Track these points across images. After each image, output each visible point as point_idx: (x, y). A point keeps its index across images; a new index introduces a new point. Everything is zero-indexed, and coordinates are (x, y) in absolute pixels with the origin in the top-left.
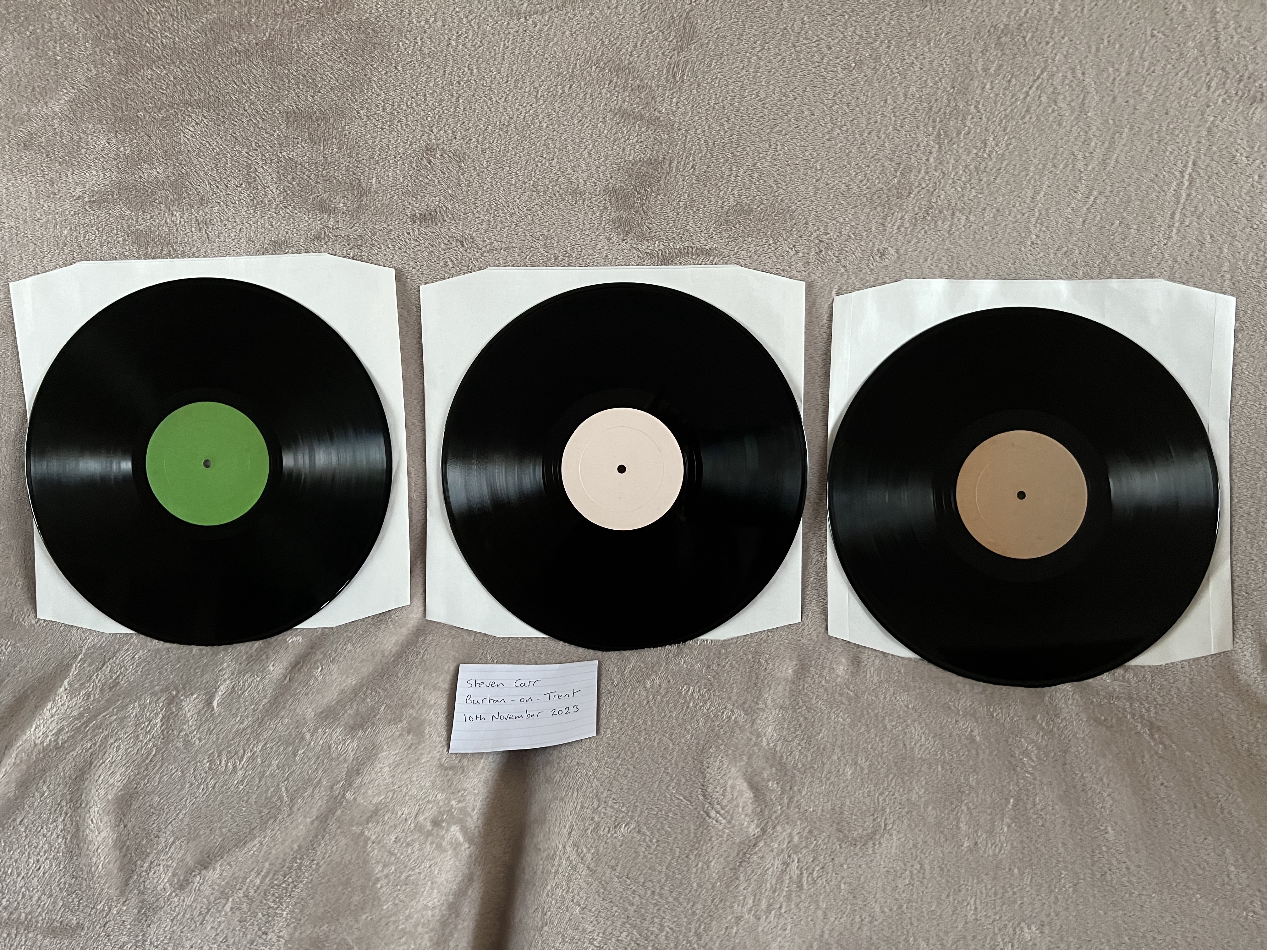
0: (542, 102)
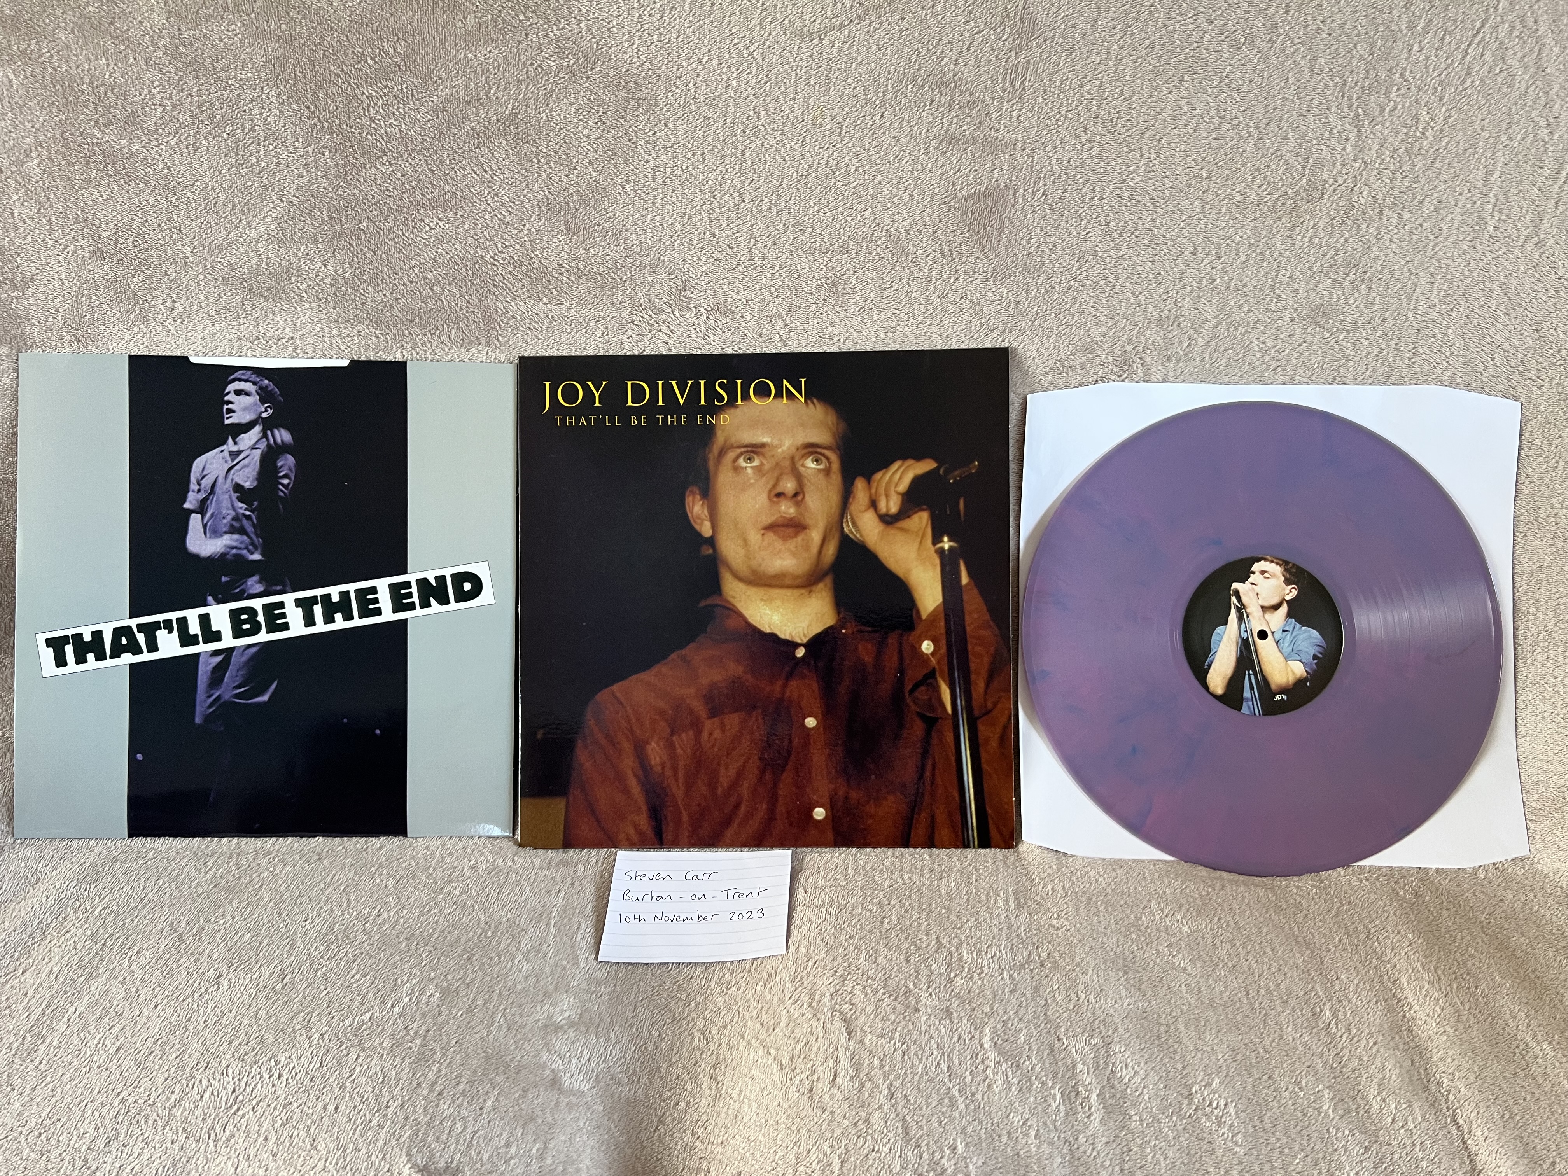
0: (847, 139)
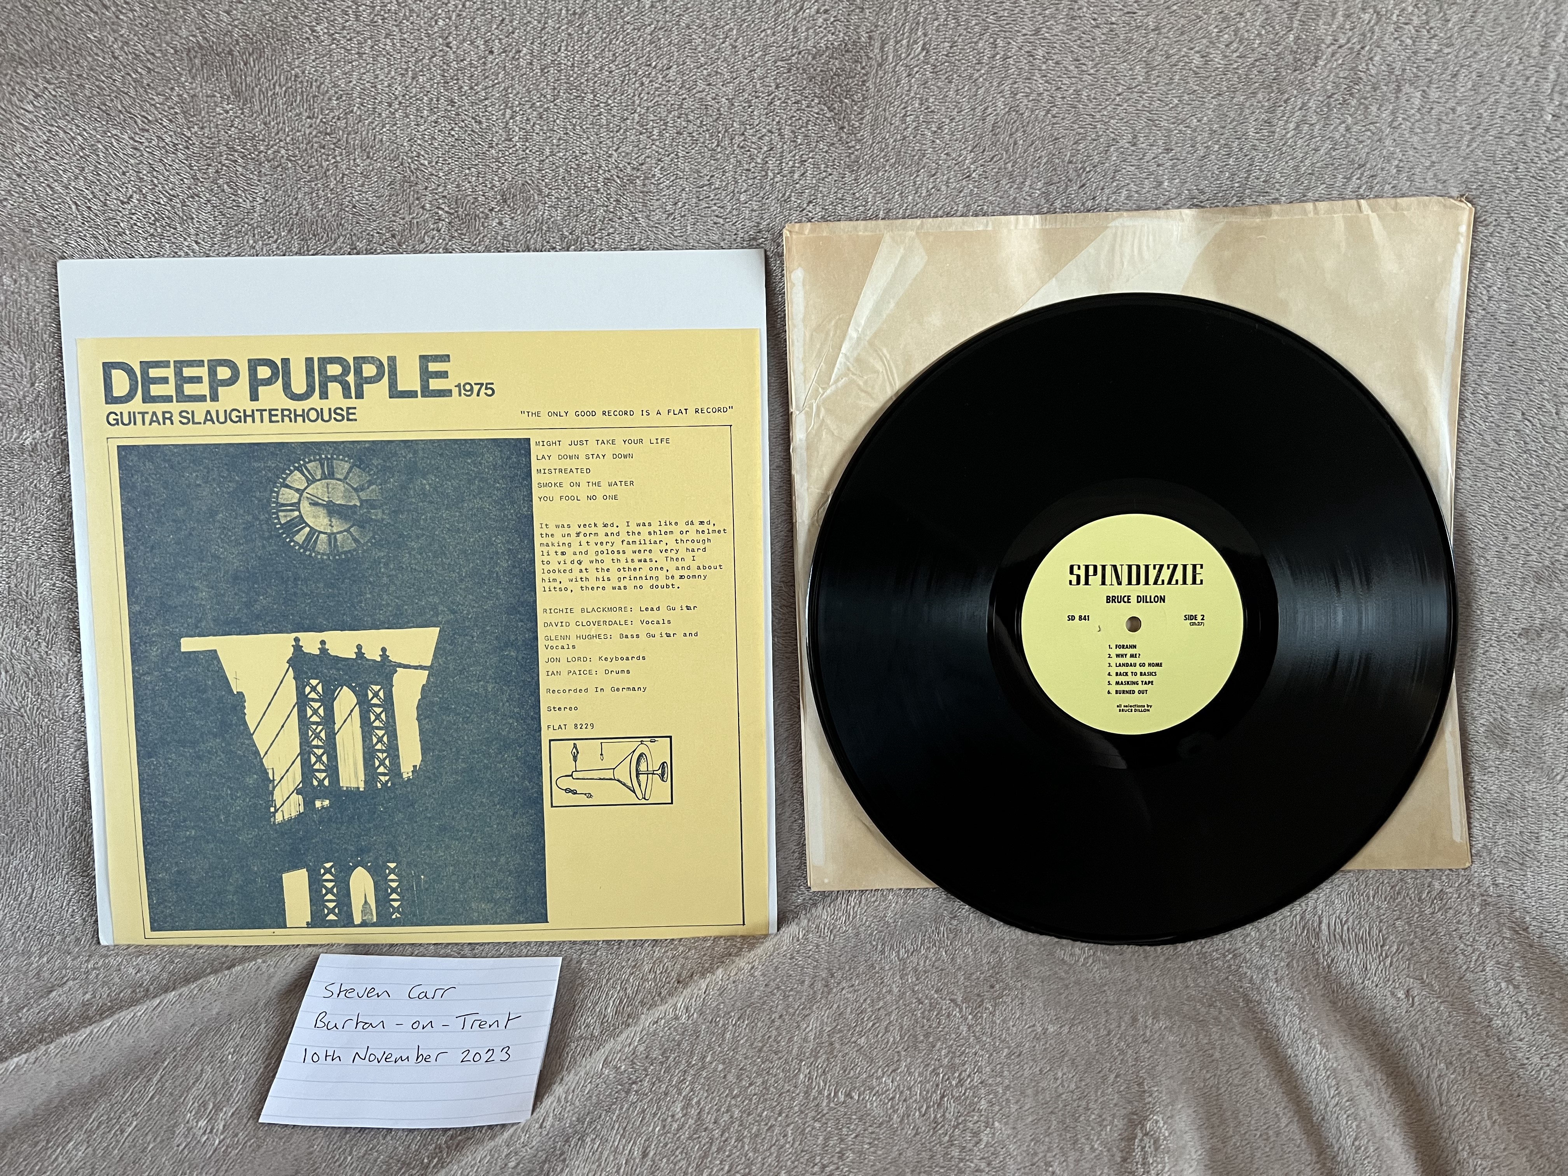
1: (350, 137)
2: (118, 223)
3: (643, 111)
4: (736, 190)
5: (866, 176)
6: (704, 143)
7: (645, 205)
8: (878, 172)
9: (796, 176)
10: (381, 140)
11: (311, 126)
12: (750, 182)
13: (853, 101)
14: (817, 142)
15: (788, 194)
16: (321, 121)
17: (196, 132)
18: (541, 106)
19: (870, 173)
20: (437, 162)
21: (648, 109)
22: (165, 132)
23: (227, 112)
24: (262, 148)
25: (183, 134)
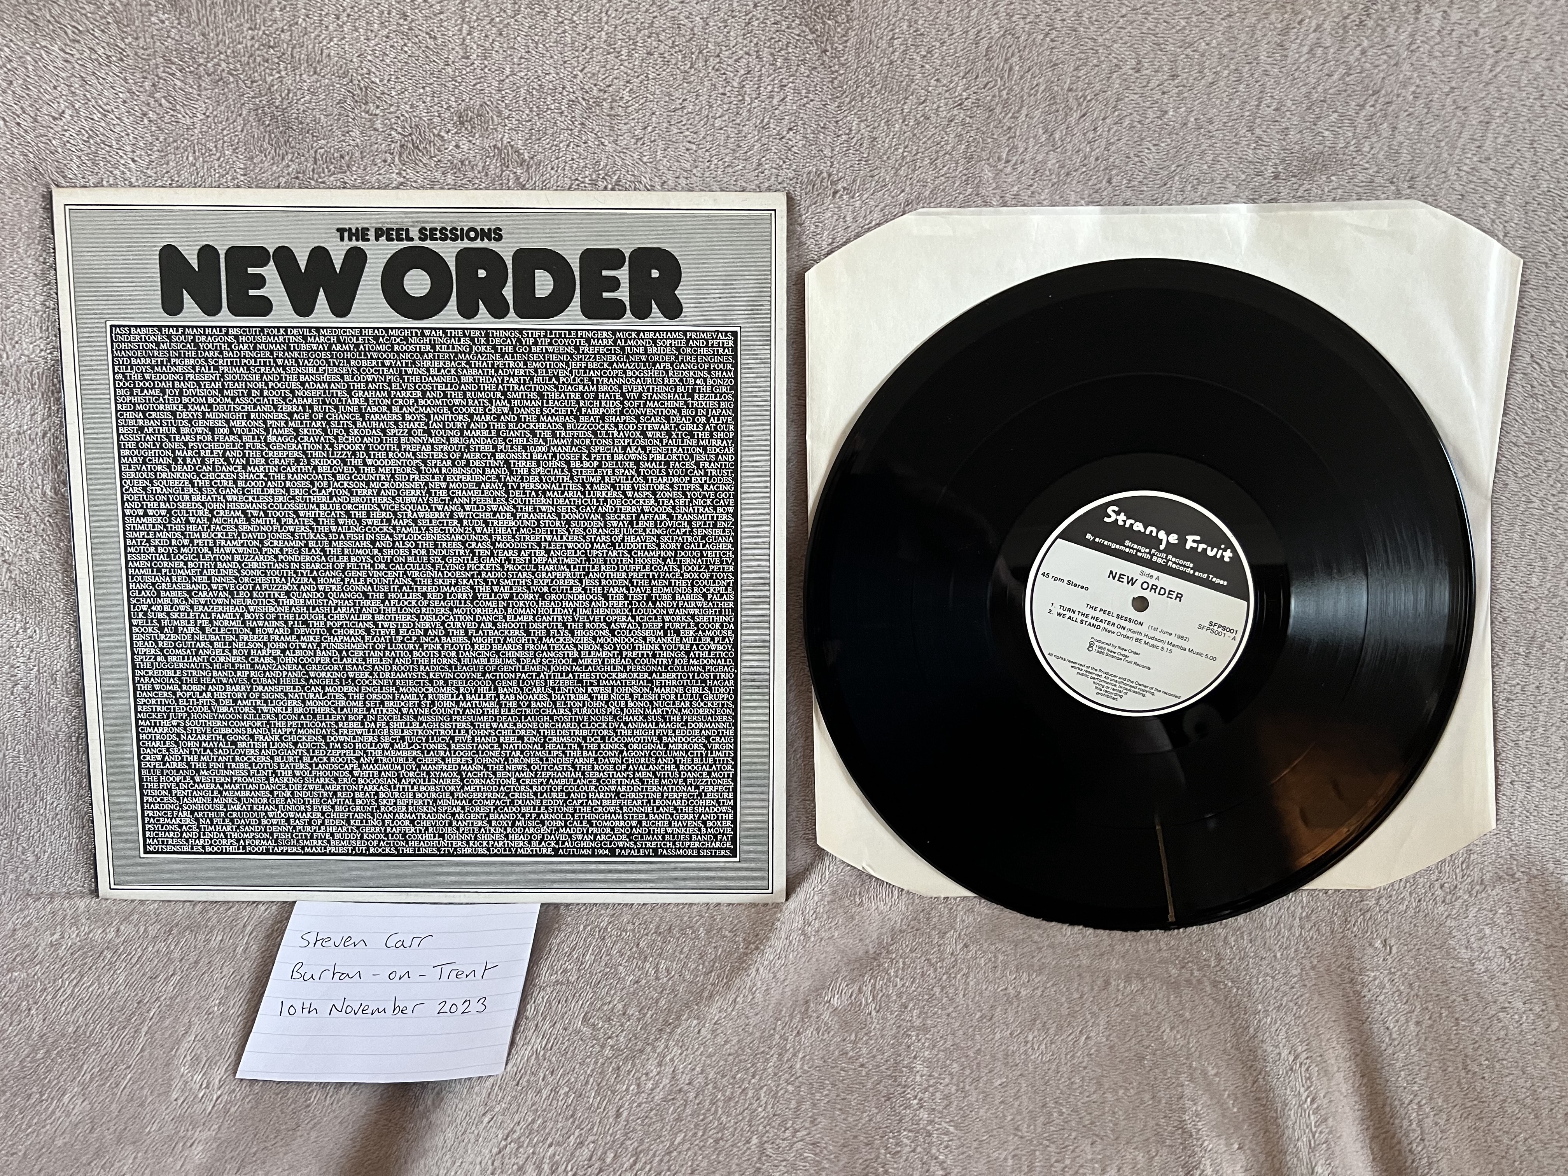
1: (295, 51)
2: (50, 141)
3: (611, 29)
4: (711, 115)
5: (850, 103)
6: (676, 64)
7: (612, 129)
8: (863, 98)
9: (775, 102)
10: (329, 55)
11: (253, 38)
12: (726, 107)
13: (837, 22)
14: (798, 65)
15: (766, 120)
16: (264, 33)
17: (130, 43)
18: (501, 22)
19: (854, 99)
20: (389, 80)
21: (616, 27)
22: (98, 44)
23: (163, 22)
24: (201, 61)
25: (117, 46)
